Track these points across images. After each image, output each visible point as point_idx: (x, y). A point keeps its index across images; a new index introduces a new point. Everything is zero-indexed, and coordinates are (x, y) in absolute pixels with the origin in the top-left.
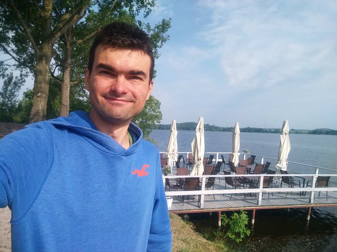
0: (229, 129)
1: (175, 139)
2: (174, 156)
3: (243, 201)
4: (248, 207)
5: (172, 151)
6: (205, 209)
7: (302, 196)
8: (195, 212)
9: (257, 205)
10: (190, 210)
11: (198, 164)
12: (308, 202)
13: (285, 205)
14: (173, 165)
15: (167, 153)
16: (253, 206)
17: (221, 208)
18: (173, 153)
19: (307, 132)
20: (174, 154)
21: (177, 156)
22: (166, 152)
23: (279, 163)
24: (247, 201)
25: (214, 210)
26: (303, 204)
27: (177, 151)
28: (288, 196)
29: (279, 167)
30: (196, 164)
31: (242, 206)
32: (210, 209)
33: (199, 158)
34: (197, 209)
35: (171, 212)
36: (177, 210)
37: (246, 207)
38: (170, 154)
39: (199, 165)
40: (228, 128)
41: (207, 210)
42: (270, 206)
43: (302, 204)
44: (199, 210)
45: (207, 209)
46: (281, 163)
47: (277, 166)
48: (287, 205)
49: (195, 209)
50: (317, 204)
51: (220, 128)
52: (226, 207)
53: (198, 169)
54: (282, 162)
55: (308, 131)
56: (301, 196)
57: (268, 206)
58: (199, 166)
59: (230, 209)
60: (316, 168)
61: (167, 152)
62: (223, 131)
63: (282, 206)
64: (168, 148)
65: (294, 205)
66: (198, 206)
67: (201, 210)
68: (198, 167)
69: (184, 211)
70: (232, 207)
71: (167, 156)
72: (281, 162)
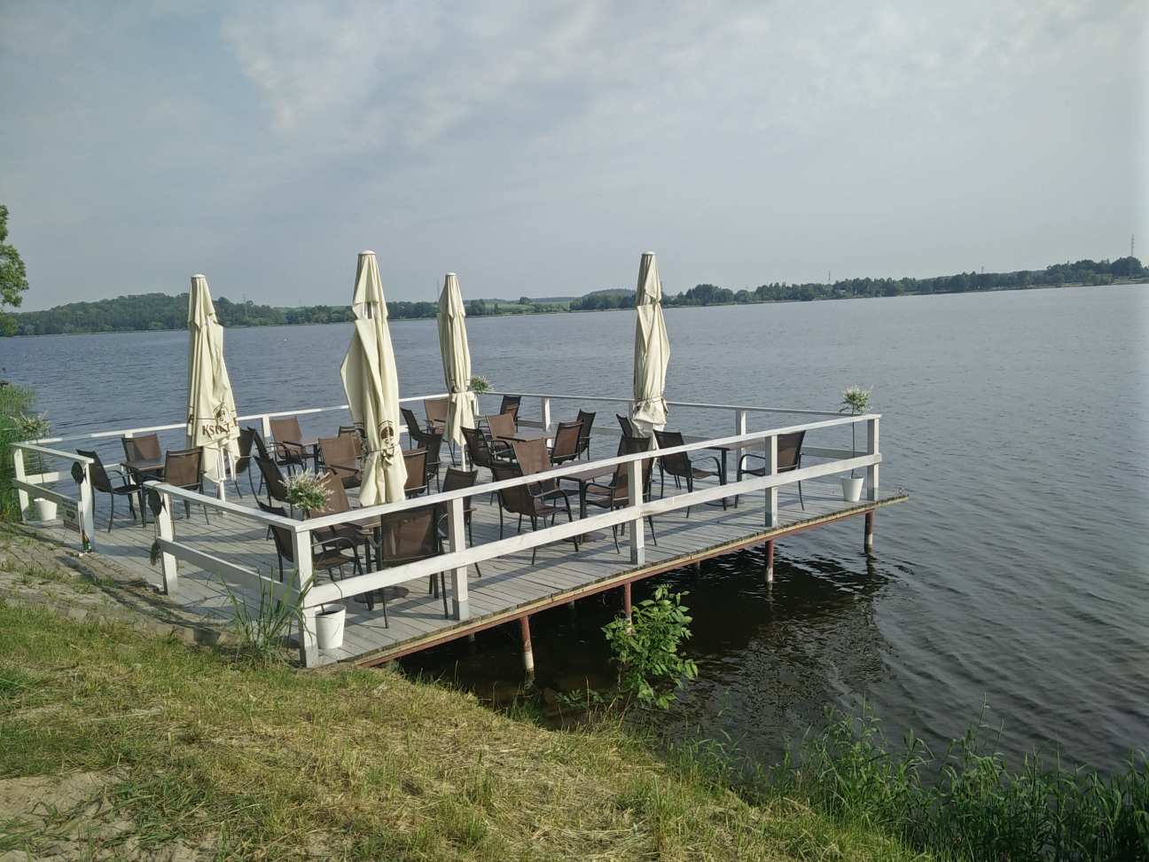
0: (310, 314)
1: (219, 361)
2: (228, 438)
3: (578, 561)
4: (609, 578)
5: (214, 415)
6: (477, 619)
7: (731, 511)
8: (444, 641)
9: (634, 567)
10: (426, 636)
11: (385, 451)
12: (762, 526)
13: (712, 548)
14: (225, 478)
15: (190, 425)
16: (625, 573)
17: (529, 603)
18: (220, 424)
19: (567, 305)
20: (223, 430)
21: (239, 435)
22: (184, 425)
23: (642, 408)
24: (589, 558)
25: (506, 615)
26: (753, 535)
27: (235, 414)
28: (694, 517)
29: (645, 422)
30: (377, 454)
31: (594, 580)
32: (495, 614)
33: (386, 425)
34: (450, 629)
35: (357, 663)
36: (377, 651)
37: (603, 579)
38: (204, 430)
39: (390, 456)
40: (307, 310)
41: (484, 622)
42: (671, 560)
43: (752, 533)
44: (456, 631)
45: (483, 618)
46: (649, 407)
47: (636, 420)
48: (717, 546)
49: (441, 631)
50: (787, 526)
51: (277, 311)
52: (543, 595)
53: (385, 472)
54: (651, 404)
55: (569, 302)
56: (725, 509)
57: (665, 561)
58: (390, 461)
59: (556, 598)
60: (739, 412)
61: (189, 422)
62: (290, 323)
63: (702, 551)
64: (192, 404)
65: (733, 541)
66: (446, 617)
67: (465, 628)
68: (384, 460)
69: (404, 648)
70: (562, 592)
71: (191, 439)
72: (647, 405)
